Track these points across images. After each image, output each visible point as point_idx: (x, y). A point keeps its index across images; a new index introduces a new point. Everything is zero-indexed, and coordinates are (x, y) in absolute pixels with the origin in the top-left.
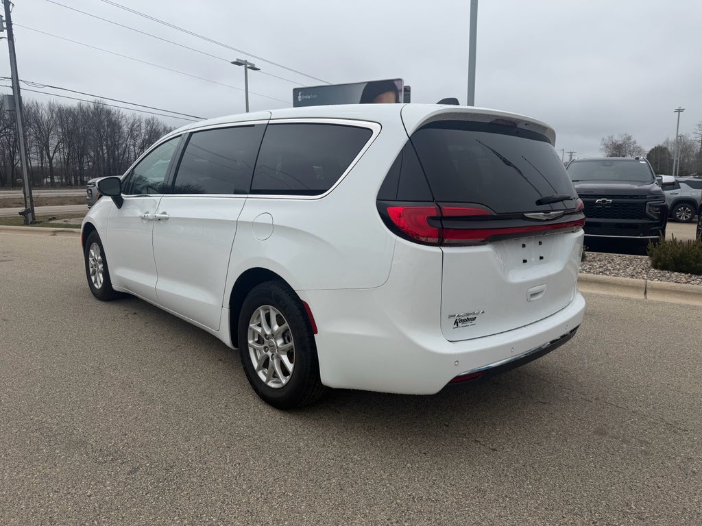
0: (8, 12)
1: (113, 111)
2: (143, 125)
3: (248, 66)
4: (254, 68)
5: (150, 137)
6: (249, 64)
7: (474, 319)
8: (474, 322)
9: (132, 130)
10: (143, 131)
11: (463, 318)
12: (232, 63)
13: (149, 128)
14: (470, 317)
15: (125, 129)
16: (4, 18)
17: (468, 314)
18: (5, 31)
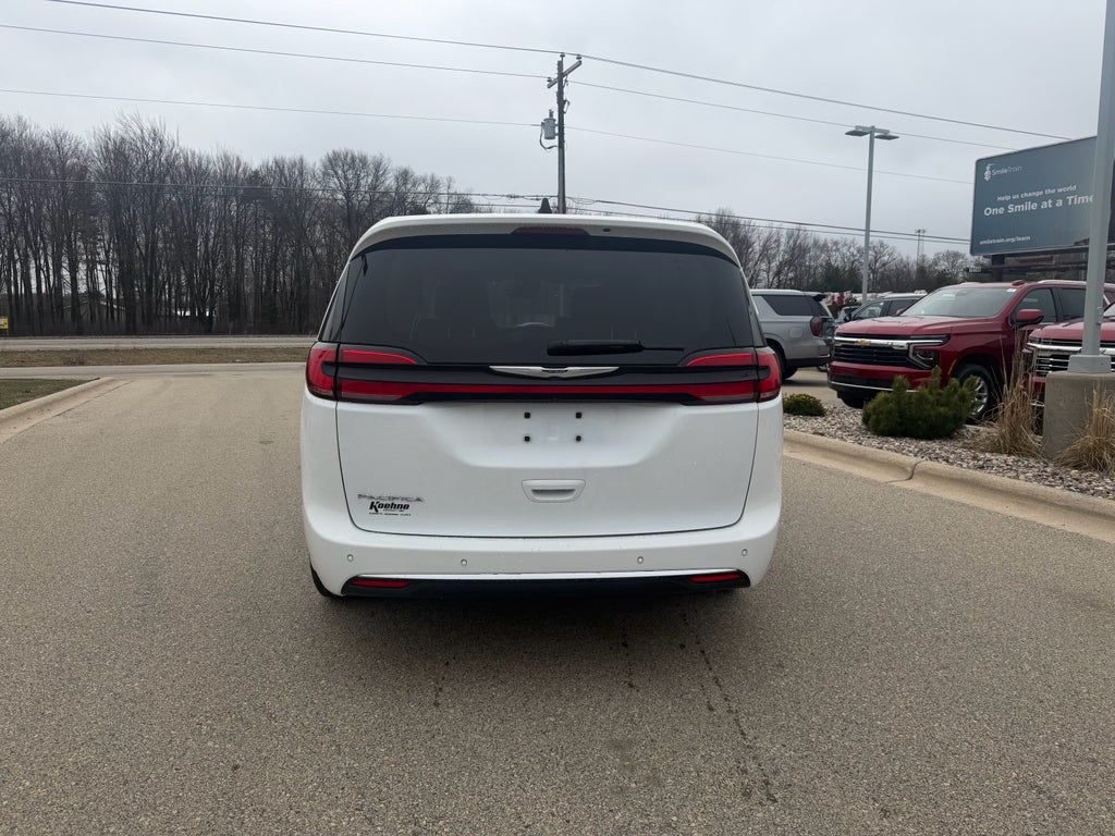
0: (561, 113)
1: (742, 223)
2: (783, 240)
3: (876, 134)
4: (886, 136)
5: (792, 256)
6: (879, 131)
7: (406, 507)
8: (406, 511)
9: (765, 248)
10: (782, 248)
11: (385, 503)
12: (847, 134)
13: (791, 242)
14: (396, 502)
15: (757, 247)
16: (556, 122)
17: (394, 498)
18: (557, 137)
